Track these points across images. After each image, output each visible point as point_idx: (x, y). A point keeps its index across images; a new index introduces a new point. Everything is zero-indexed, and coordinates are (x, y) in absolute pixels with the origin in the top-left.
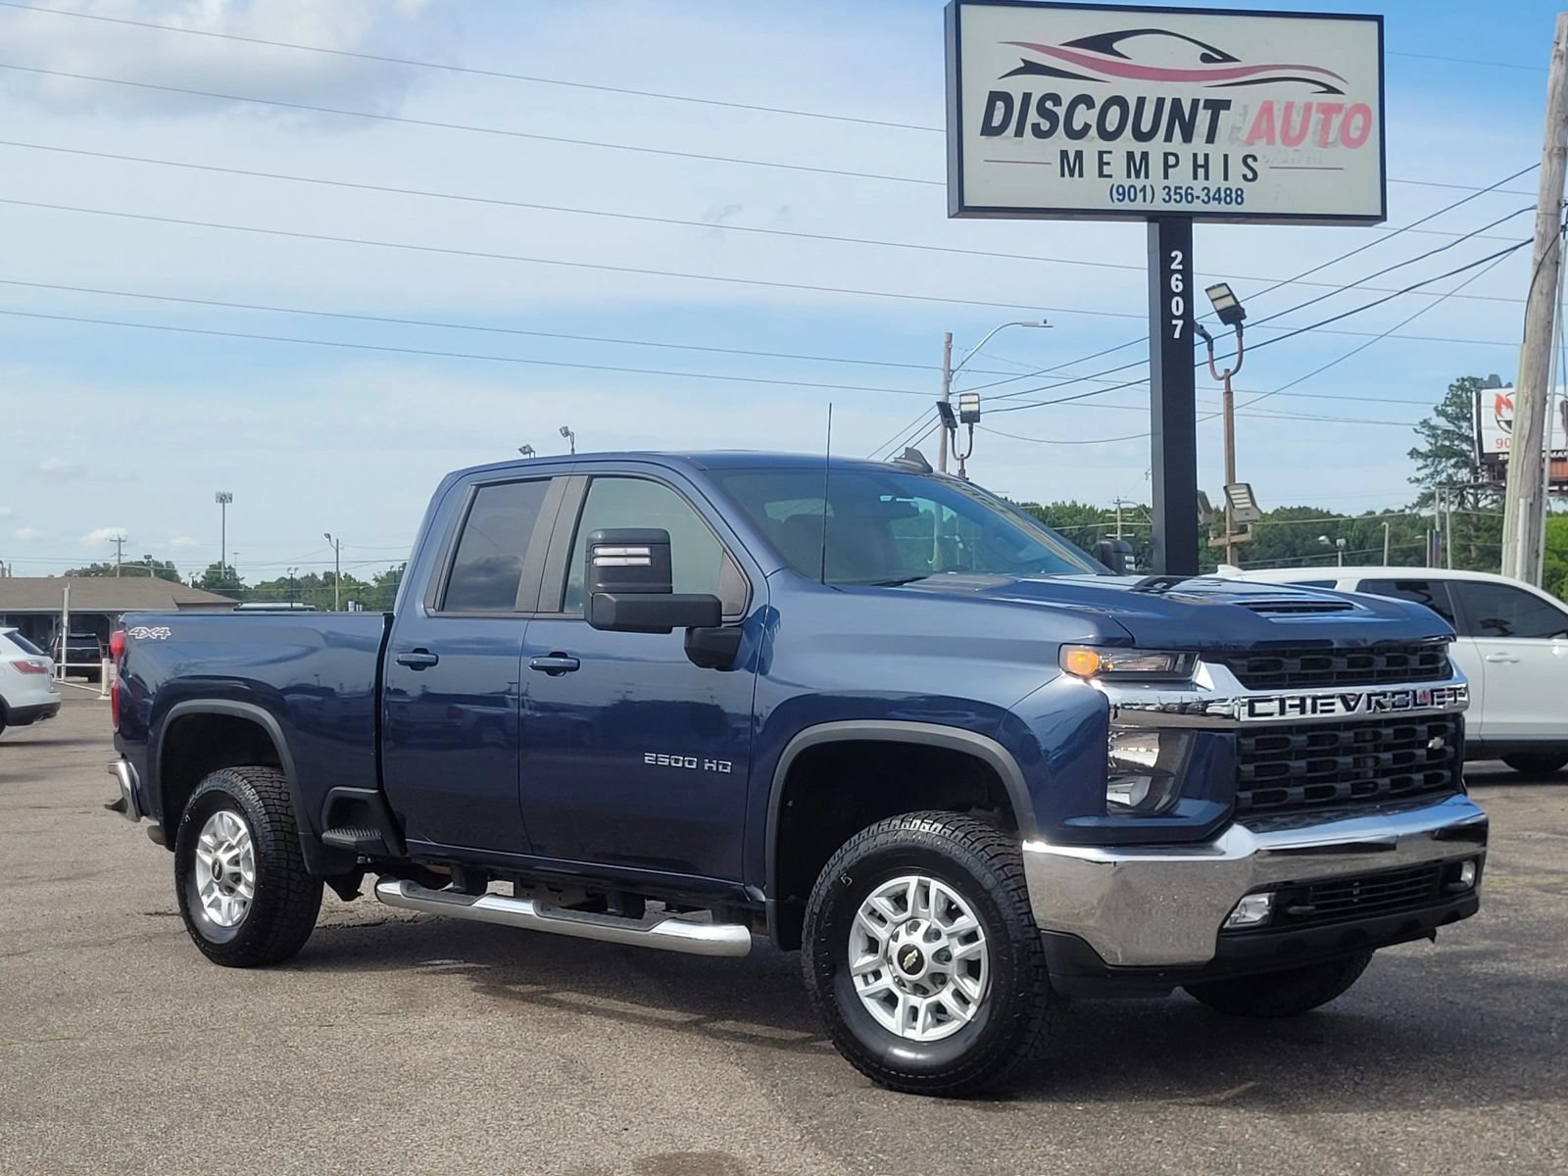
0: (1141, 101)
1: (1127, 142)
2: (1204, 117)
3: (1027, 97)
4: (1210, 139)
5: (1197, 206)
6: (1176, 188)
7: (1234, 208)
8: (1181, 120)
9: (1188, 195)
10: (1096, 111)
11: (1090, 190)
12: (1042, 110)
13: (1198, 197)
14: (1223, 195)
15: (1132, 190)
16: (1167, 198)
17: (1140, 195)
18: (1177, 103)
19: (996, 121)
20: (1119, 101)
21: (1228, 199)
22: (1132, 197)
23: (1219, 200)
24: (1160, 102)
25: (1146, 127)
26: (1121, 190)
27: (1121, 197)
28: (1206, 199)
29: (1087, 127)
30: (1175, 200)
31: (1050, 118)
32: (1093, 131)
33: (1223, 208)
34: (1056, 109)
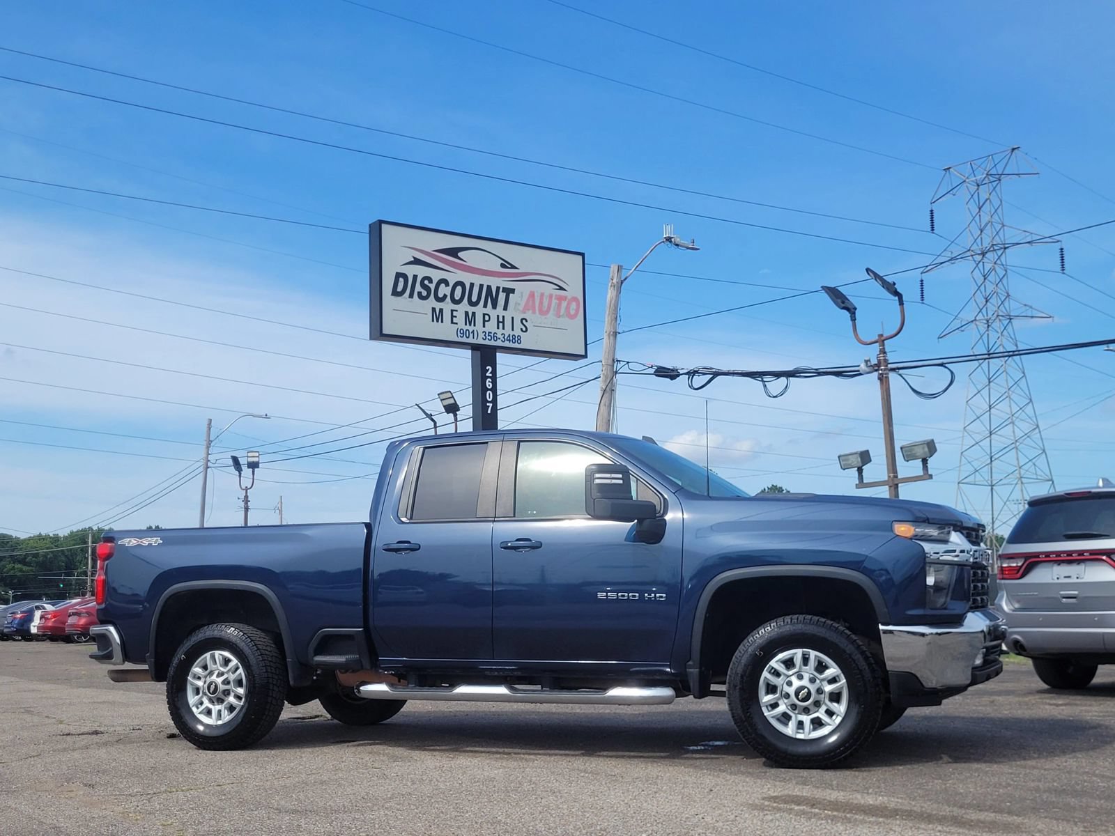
0: (472, 285)
1: (464, 306)
2: (502, 296)
3: (415, 277)
4: (505, 308)
5: (499, 343)
6: (489, 333)
7: (516, 345)
8: (491, 297)
9: (495, 337)
10: (450, 288)
14: (511, 338)
17: (471, 335)
18: (489, 287)
19: (400, 289)
20: (461, 284)
23: (509, 340)
24: (481, 286)
25: (474, 299)
29: (445, 296)
31: (427, 290)
32: (448, 299)
33: (511, 345)
34: (430, 285)
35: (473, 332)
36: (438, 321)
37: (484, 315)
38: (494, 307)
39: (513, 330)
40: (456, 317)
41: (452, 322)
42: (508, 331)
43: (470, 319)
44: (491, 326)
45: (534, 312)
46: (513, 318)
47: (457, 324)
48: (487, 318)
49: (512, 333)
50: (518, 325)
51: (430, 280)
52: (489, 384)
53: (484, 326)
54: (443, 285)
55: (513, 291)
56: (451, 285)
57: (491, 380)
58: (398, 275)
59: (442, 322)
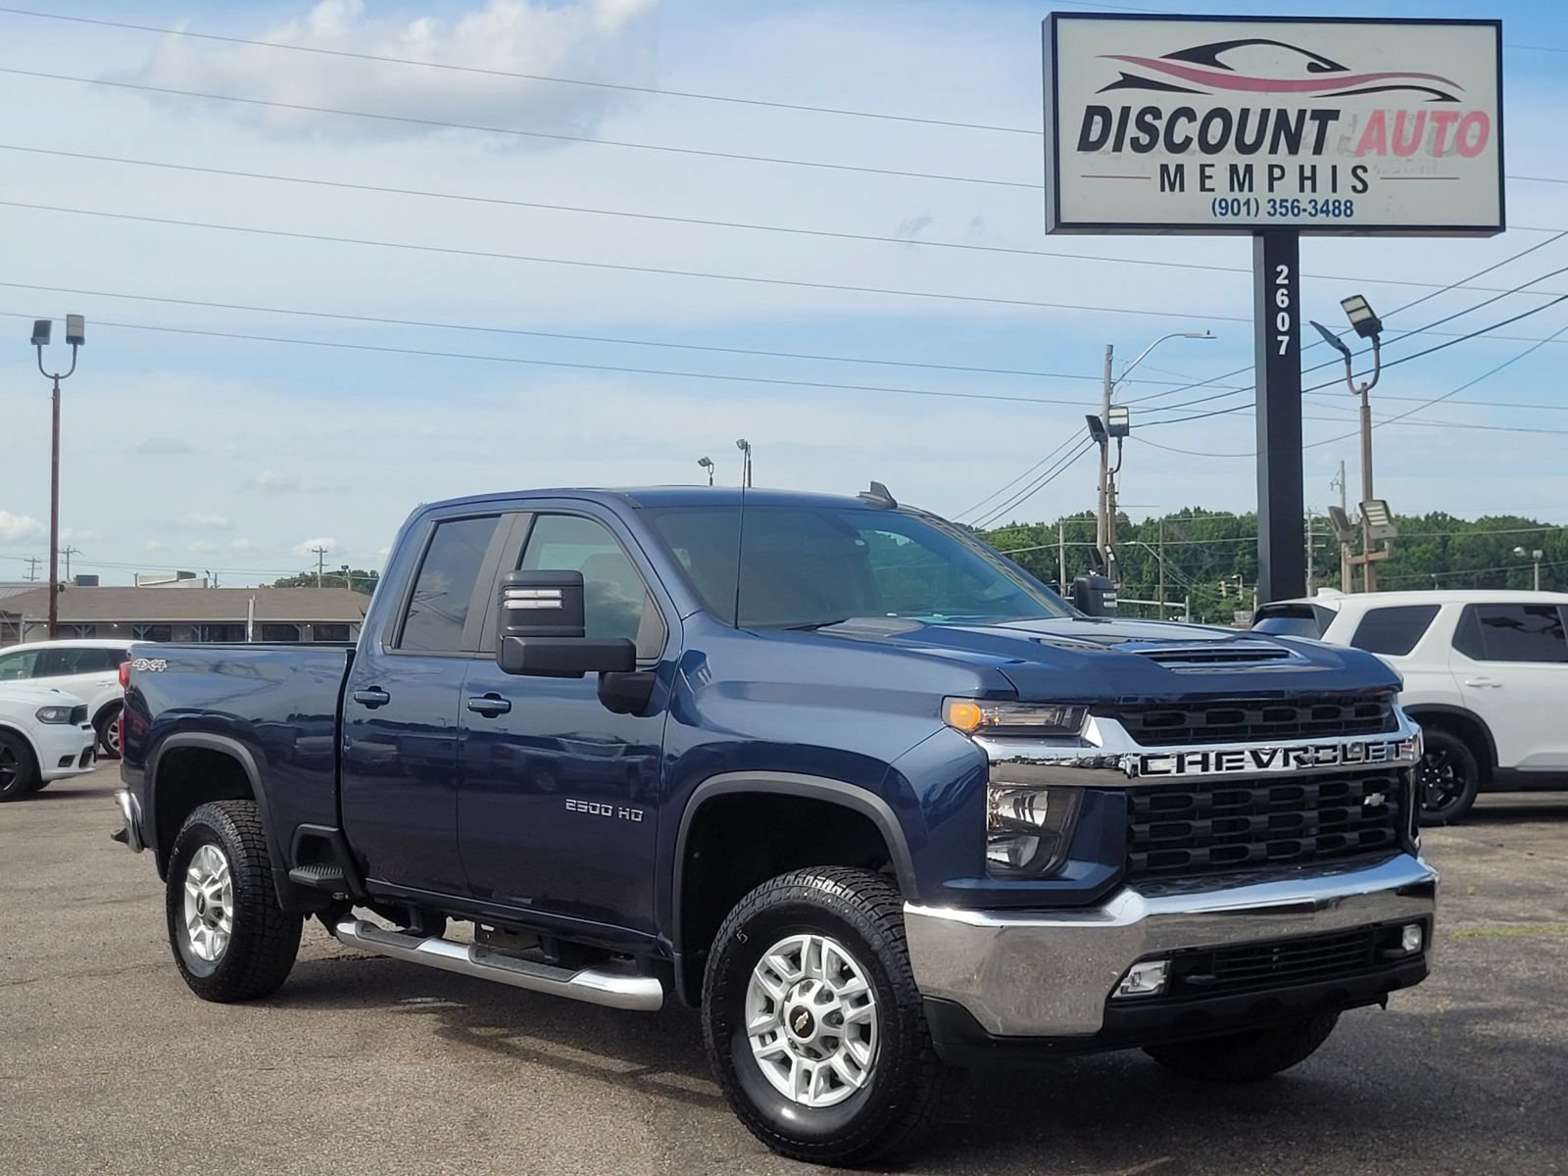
0: (1245, 113)
1: (1230, 155)
2: (1310, 128)
3: (1126, 111)
4: (1318, 149)
5: (1304, 219)
6: (1282, 201)
7: (1342, 220)
9: (1295, 208)
10: (1197, 124)
11: (1191, 204)
12: (1141, 124)
13: (1305, 210)
14: (1331, 208)
15: (1236, 203)
16: (1272, 212)
17: (1244, 209)
18: (1282, 114)
19: (1094, 136)
20: (1222, 113)
21: (1337, 212)
22: (1236, 211)
23: (1327, 212)
24: (1265, 113)
26: (1223, 204)
27: (1224, 211)
28: (1313, 212)
29: (1188, 140)
30: (1281, 213)
31: (1150, 132)
32: (1195, 145)
33: (1331, 220)
34: (1156, 123)
35: (1248, 202)
36: (1172, 189)
37: (1271, 167)
38: (1293, 149)
39: (1334, 190)
40: (1211, 177)
41: (1203, 188)
42: (1324, 192)
43: (1240, 178)
44: (1287, 188)
45: (1382, 151)
46: (1334, 168)
47: (1213, 190)
48: (1277, 173)
49: (1332, 197)
50: (1346, 180)
51: (1156, 113)
52: (1282, 299)
53: (1271, 189)
54: (1183, 120)
55: (1334, 115)
56: (1200, 118)
57: (1286, 292)
58: (1092, 111)
59: (1182, 189)
